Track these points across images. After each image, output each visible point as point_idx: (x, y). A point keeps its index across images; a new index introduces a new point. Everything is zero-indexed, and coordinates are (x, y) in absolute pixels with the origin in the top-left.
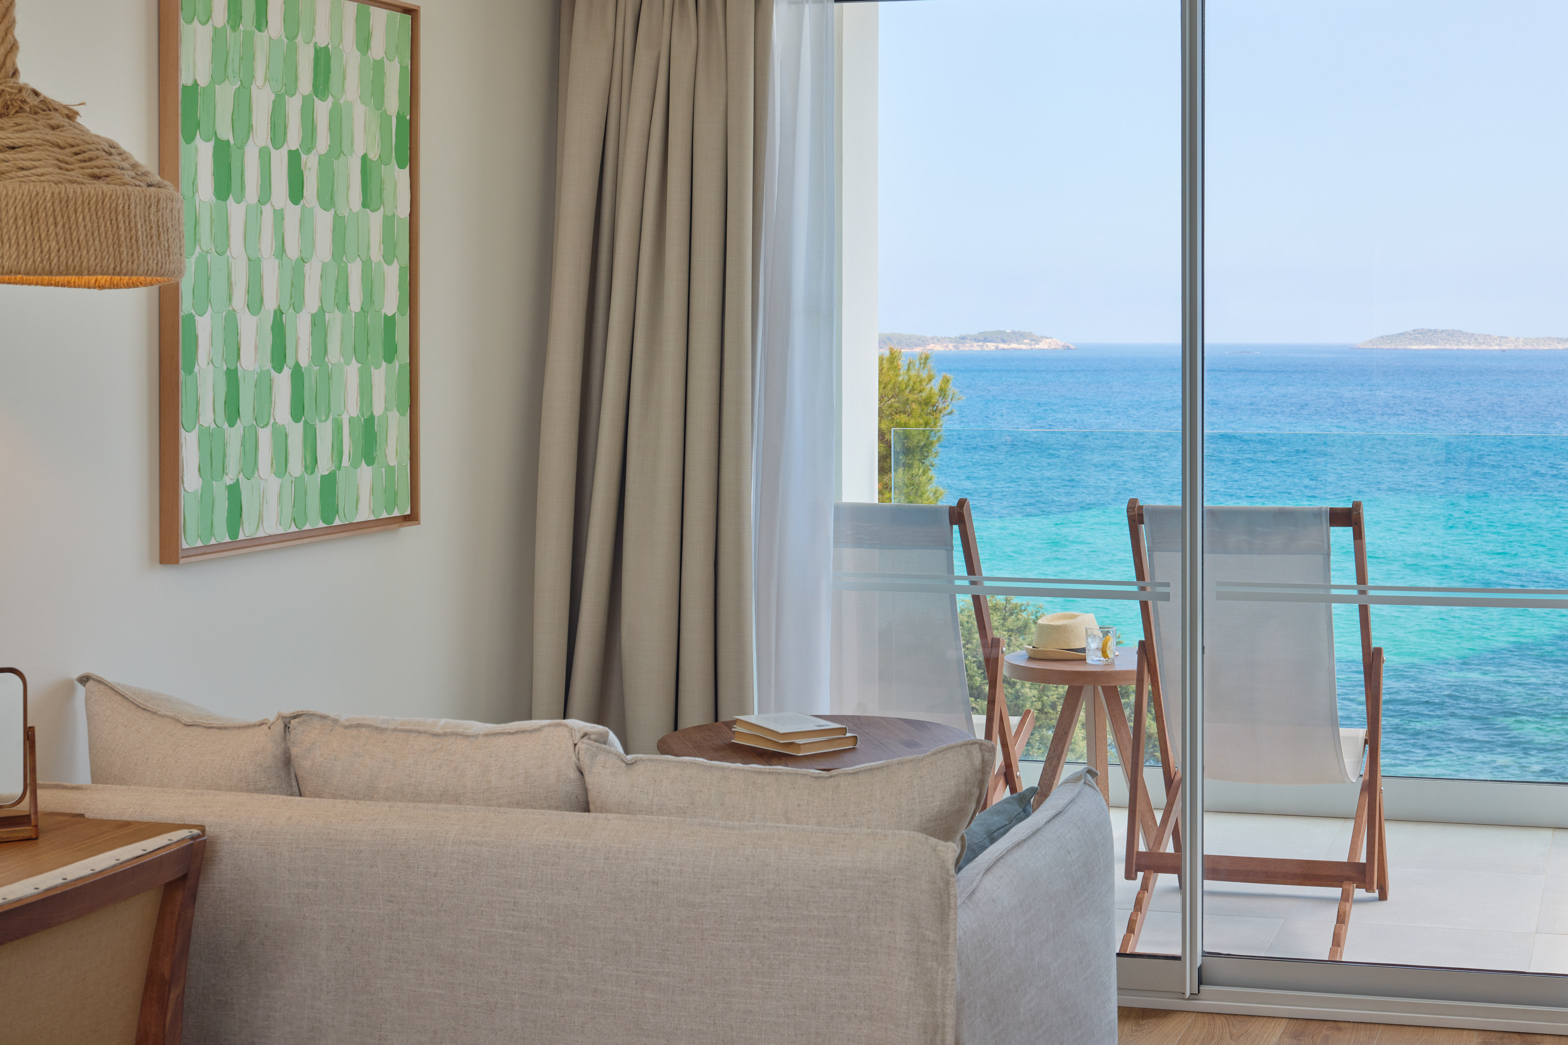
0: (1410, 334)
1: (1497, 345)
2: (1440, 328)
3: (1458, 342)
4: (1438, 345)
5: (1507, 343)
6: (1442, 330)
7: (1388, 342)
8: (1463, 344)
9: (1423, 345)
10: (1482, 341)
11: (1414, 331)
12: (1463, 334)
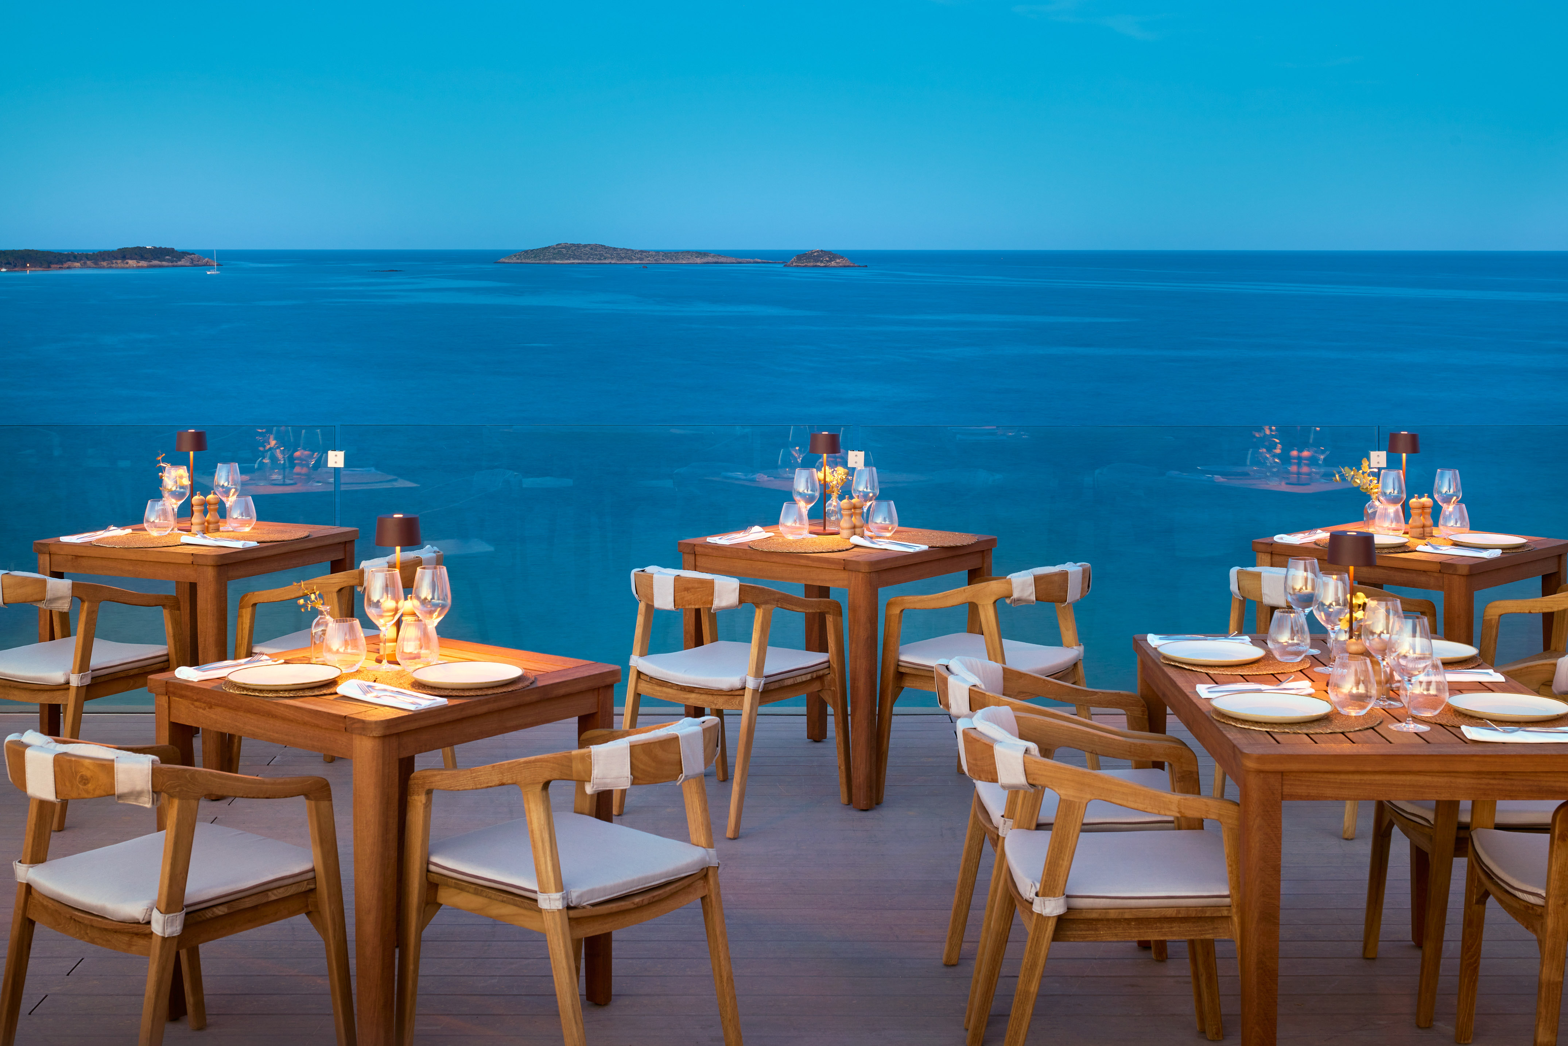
0: (554, 249)
1: (638, 259)
2: (583, 243)
3: (601, 256)
4: (581, 259)
5: (648, 257)
6: (585, 245)
7: (533, 256)
8: (605, 258)
9: (566, 259)
10: (623, 255)
11: (557, 245)
12: (606, 248)
